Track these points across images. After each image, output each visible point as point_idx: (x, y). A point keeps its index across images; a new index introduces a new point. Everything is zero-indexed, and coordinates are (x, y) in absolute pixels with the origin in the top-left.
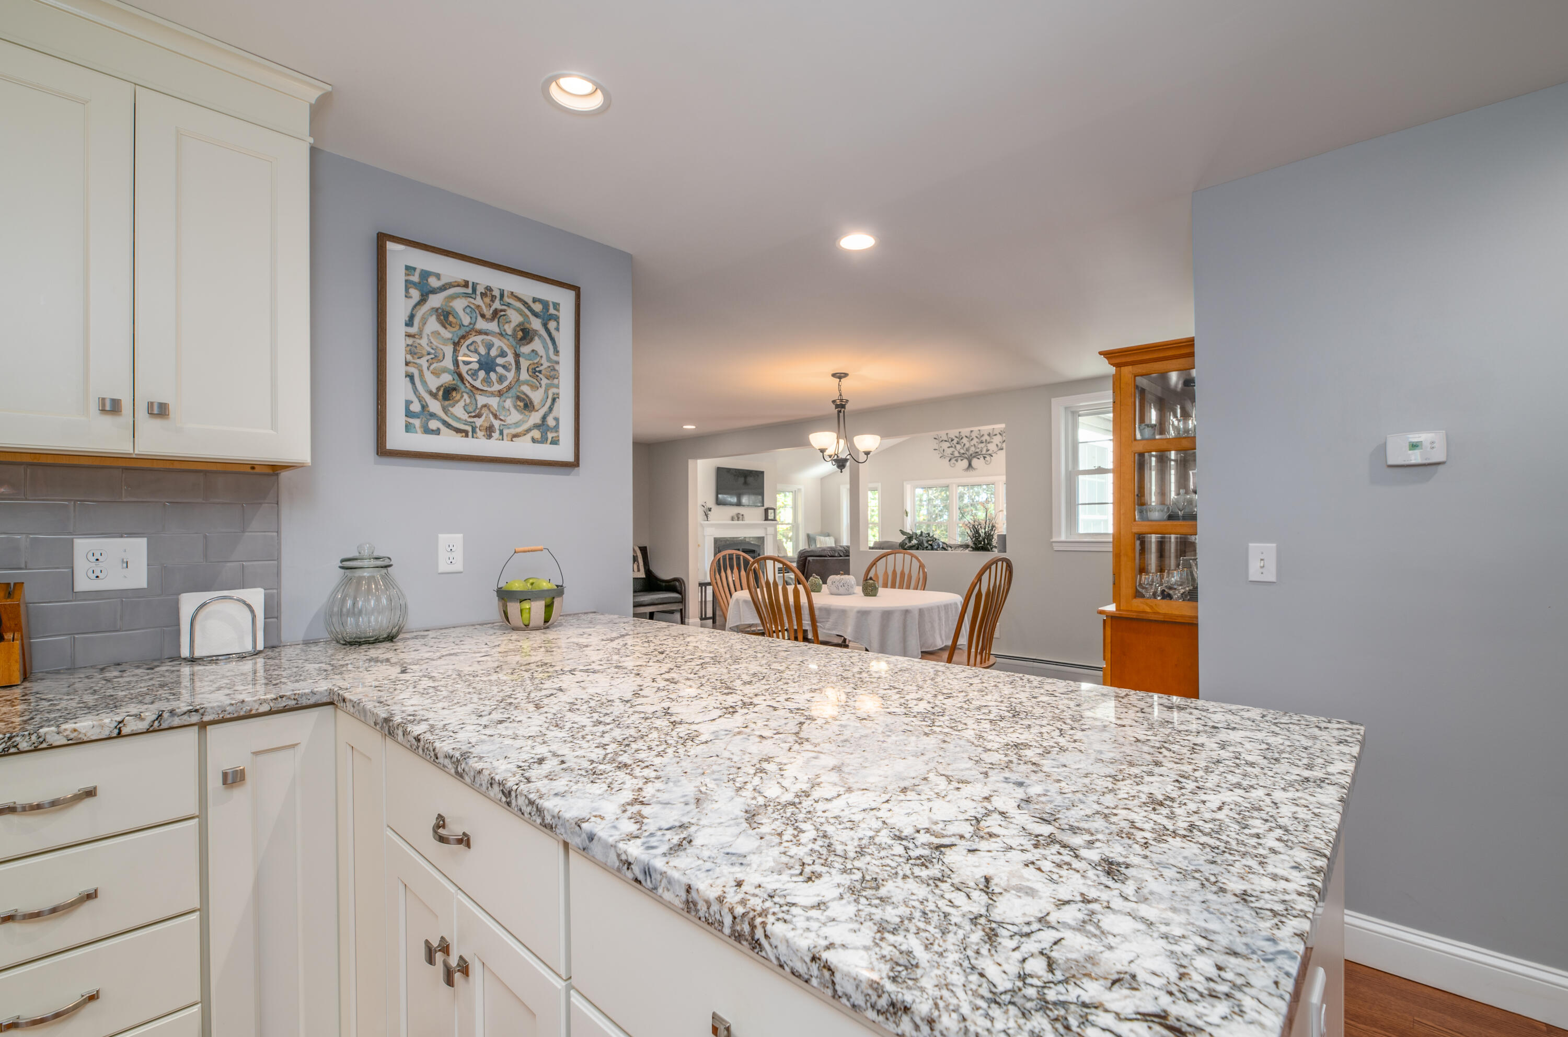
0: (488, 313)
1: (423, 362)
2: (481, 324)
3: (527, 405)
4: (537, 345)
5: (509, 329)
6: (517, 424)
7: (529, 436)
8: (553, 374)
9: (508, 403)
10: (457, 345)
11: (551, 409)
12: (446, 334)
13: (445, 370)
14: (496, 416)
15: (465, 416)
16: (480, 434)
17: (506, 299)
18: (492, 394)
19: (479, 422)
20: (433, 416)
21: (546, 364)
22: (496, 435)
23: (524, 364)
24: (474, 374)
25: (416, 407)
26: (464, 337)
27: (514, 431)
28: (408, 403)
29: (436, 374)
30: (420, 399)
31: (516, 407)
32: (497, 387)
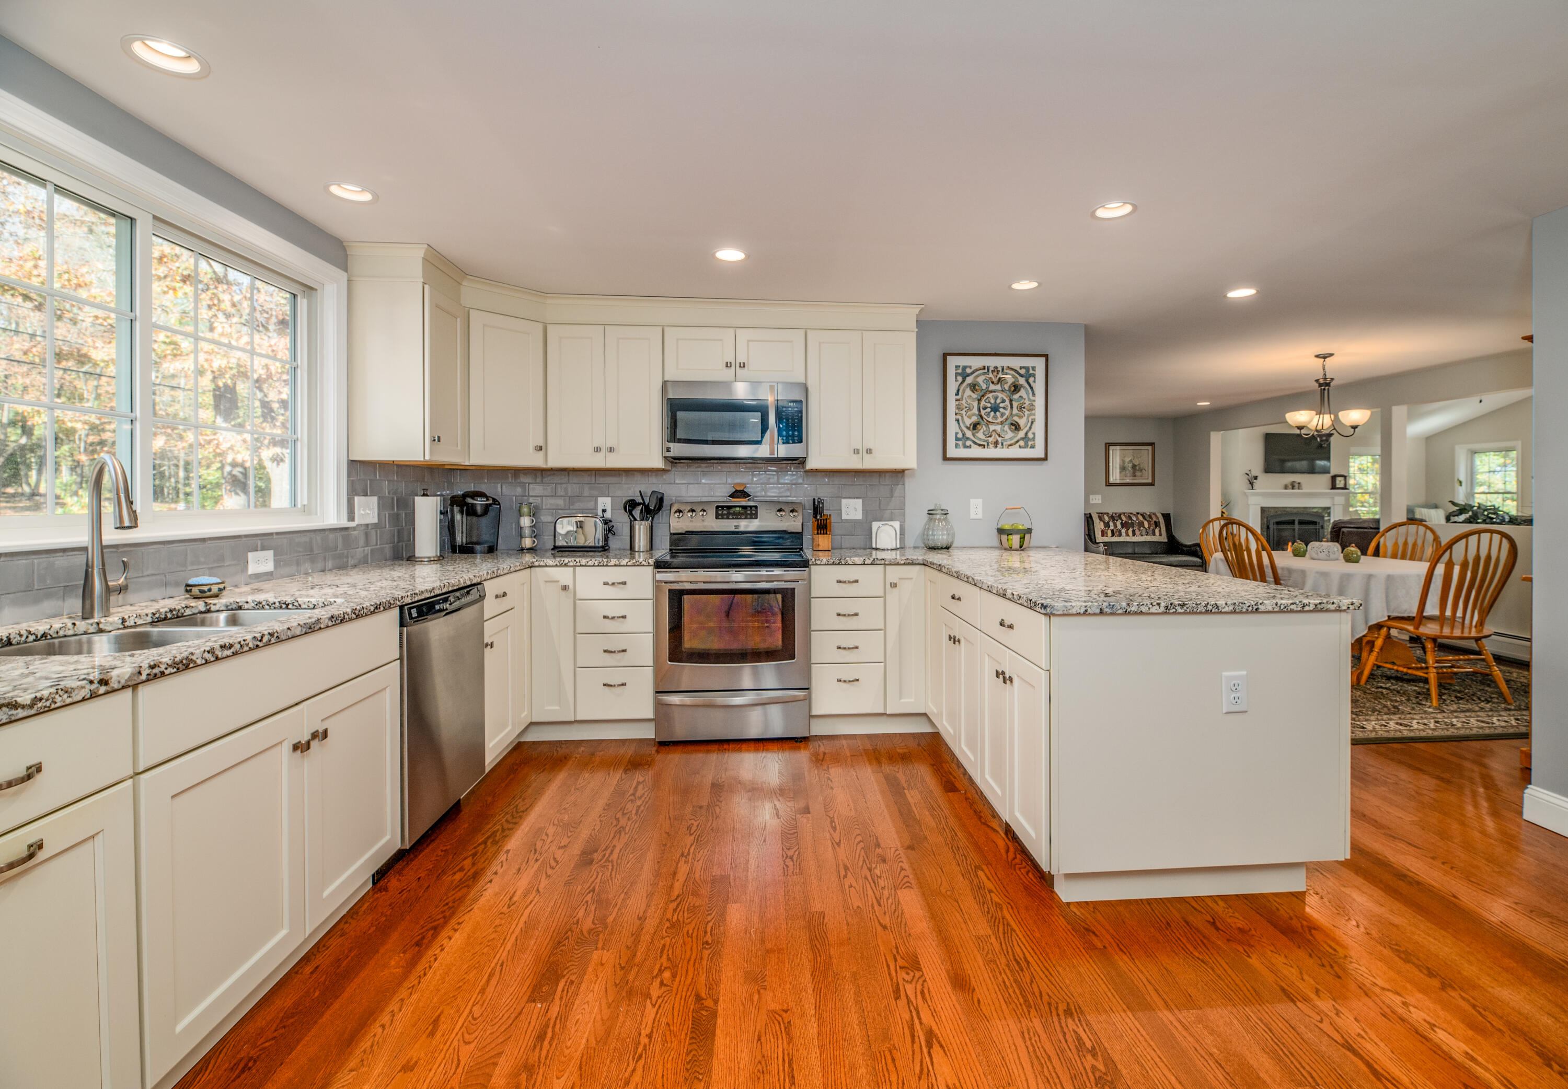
0: (995, 380)
1: (963, 412)
2: (992, 387)
3: (1016, 427)
4: (1022, 393)
5: (1006, 387)
6: (1011, 439)
7: (1017, 445)
8: (1032, 408)
9: (1006, 428)
10: (979, 400)
11: (1030, 428)
12: (974, 396)
13: (974, 415)
14: (999, 436)
15: (983, 437)
16: (991, 446)
17: (1005, 371)
18: (998, 424)
19: (990, 439)
20: (968, 439)
21: (1027, 402)
22: (999, 446)
23: (1015, 404)
24: (988, 414)
25: (960, 435)
26: (983, 396)
27: (1009, 443)
28: (957, 434)
29: (969, 417)
30: (962, 431)
31: (1010, 429)
32: (1000, 420)
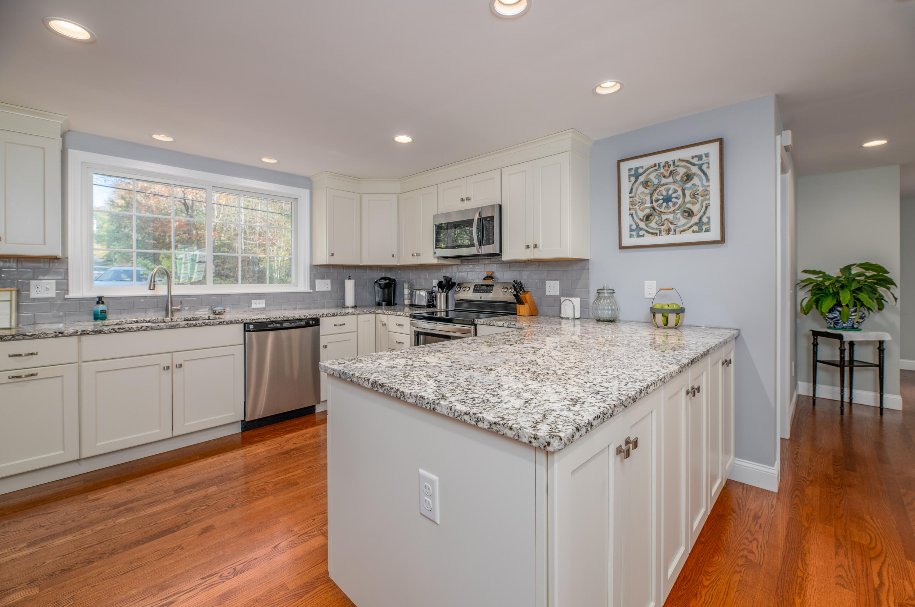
0: (667, 174)
1: (637, 207)
2: (664, 181)
3: (690, 213)
4: (696, 180)
5: (678, 178)
6: (684, 225)
7: (691, 230)
8: (706, 193)
9: (679, 216)
10: (652, 195)
11: (705, 213)
12: (647, 191)
13: (647, 208)
14: (672, 223)
15: (656, 226)
16: (663, 233)
17: (676, 164)
18: (670, 213)
19: (663, 228)
20: (641, 229)
21: (701, 189)
22: (672, 232)
23: (688, 193)
24: (660, 206)
25: (634, 227)
26: (655, 190)
27: (681, 229)
28: (631, 226)
29: (643, 210)
30: (636, 223)
31: (683, 216)
32: (672, 209)
